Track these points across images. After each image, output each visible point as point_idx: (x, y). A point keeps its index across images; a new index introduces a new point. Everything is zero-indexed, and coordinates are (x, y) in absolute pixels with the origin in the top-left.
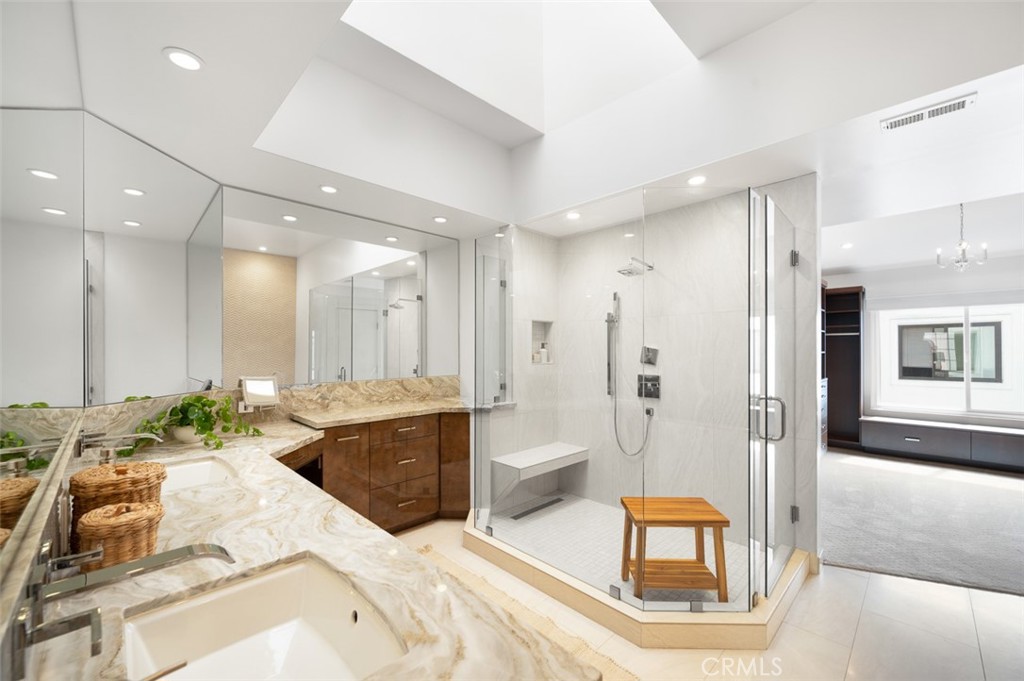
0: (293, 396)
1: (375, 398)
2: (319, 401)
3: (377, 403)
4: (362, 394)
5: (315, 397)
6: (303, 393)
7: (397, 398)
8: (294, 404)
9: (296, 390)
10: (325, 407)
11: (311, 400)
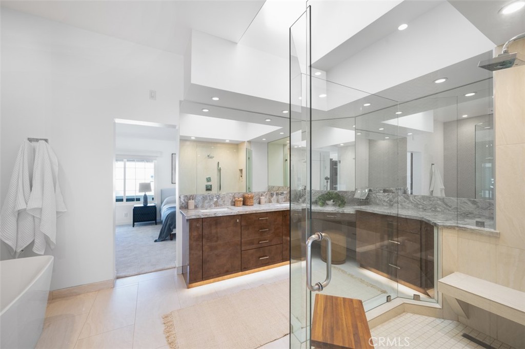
0: (377, 198)
1: (421, 206)
2: (388, 202)
3: (421, 210)
4: (412, 202)
5: (387, 200)
6: (381, 197)
7: (438, 209)
8: (377, 201)
9: (379, 195)
10: (391, 206)
11: (384, 201)
